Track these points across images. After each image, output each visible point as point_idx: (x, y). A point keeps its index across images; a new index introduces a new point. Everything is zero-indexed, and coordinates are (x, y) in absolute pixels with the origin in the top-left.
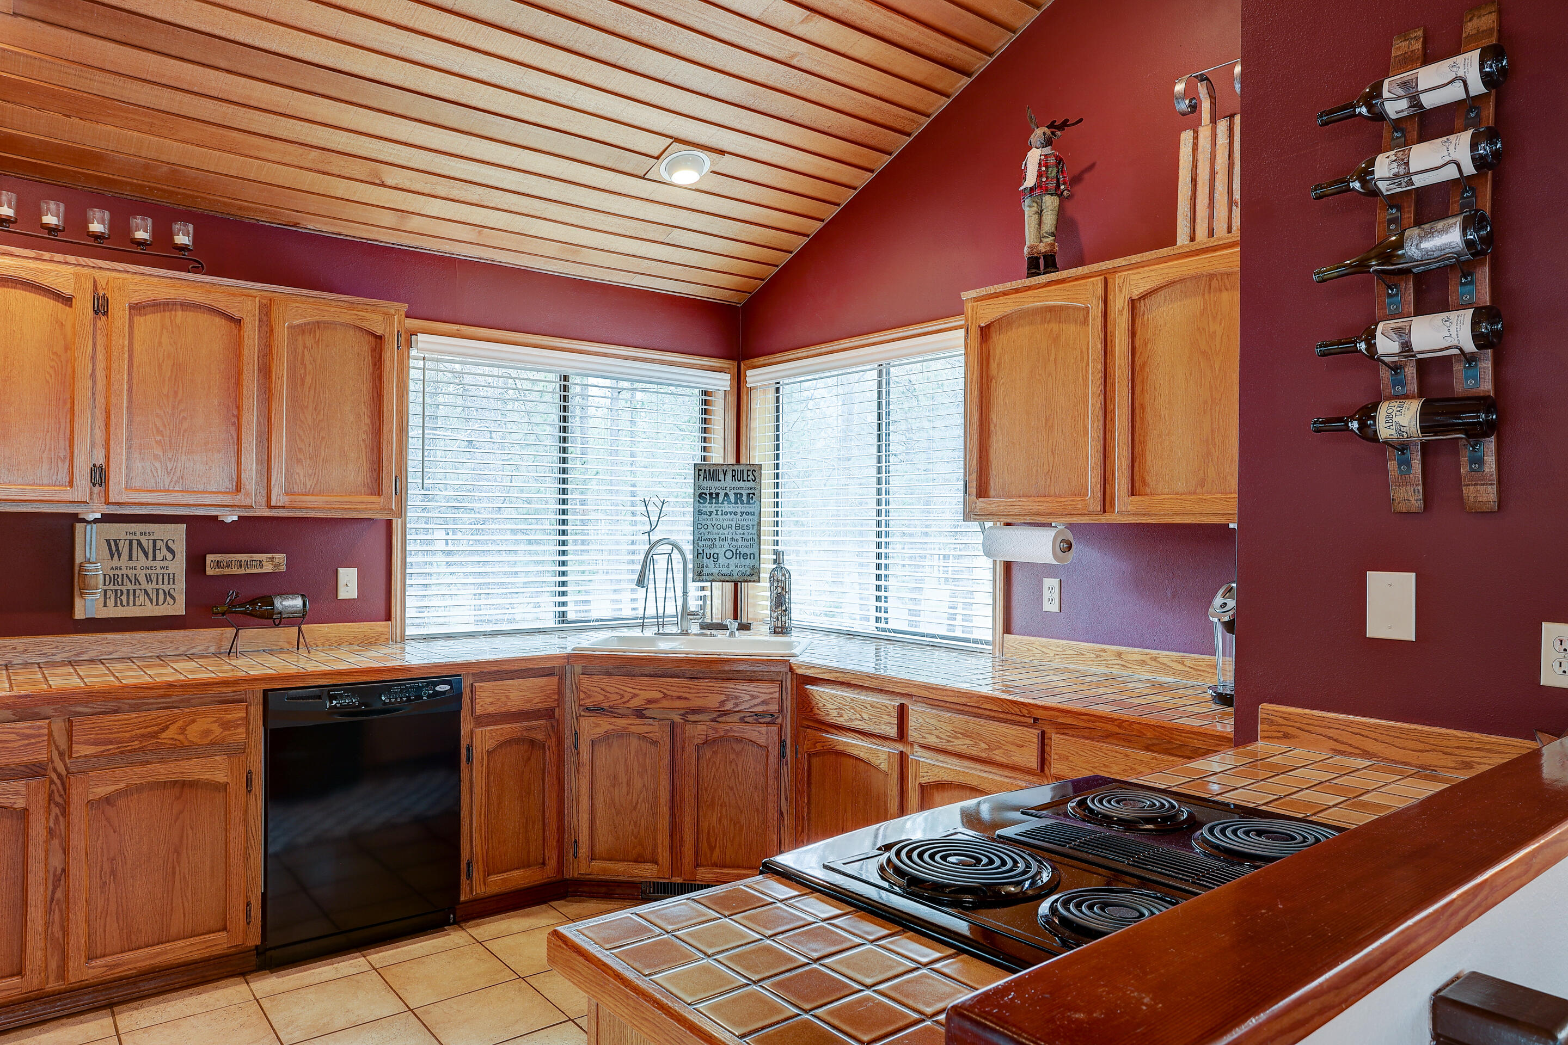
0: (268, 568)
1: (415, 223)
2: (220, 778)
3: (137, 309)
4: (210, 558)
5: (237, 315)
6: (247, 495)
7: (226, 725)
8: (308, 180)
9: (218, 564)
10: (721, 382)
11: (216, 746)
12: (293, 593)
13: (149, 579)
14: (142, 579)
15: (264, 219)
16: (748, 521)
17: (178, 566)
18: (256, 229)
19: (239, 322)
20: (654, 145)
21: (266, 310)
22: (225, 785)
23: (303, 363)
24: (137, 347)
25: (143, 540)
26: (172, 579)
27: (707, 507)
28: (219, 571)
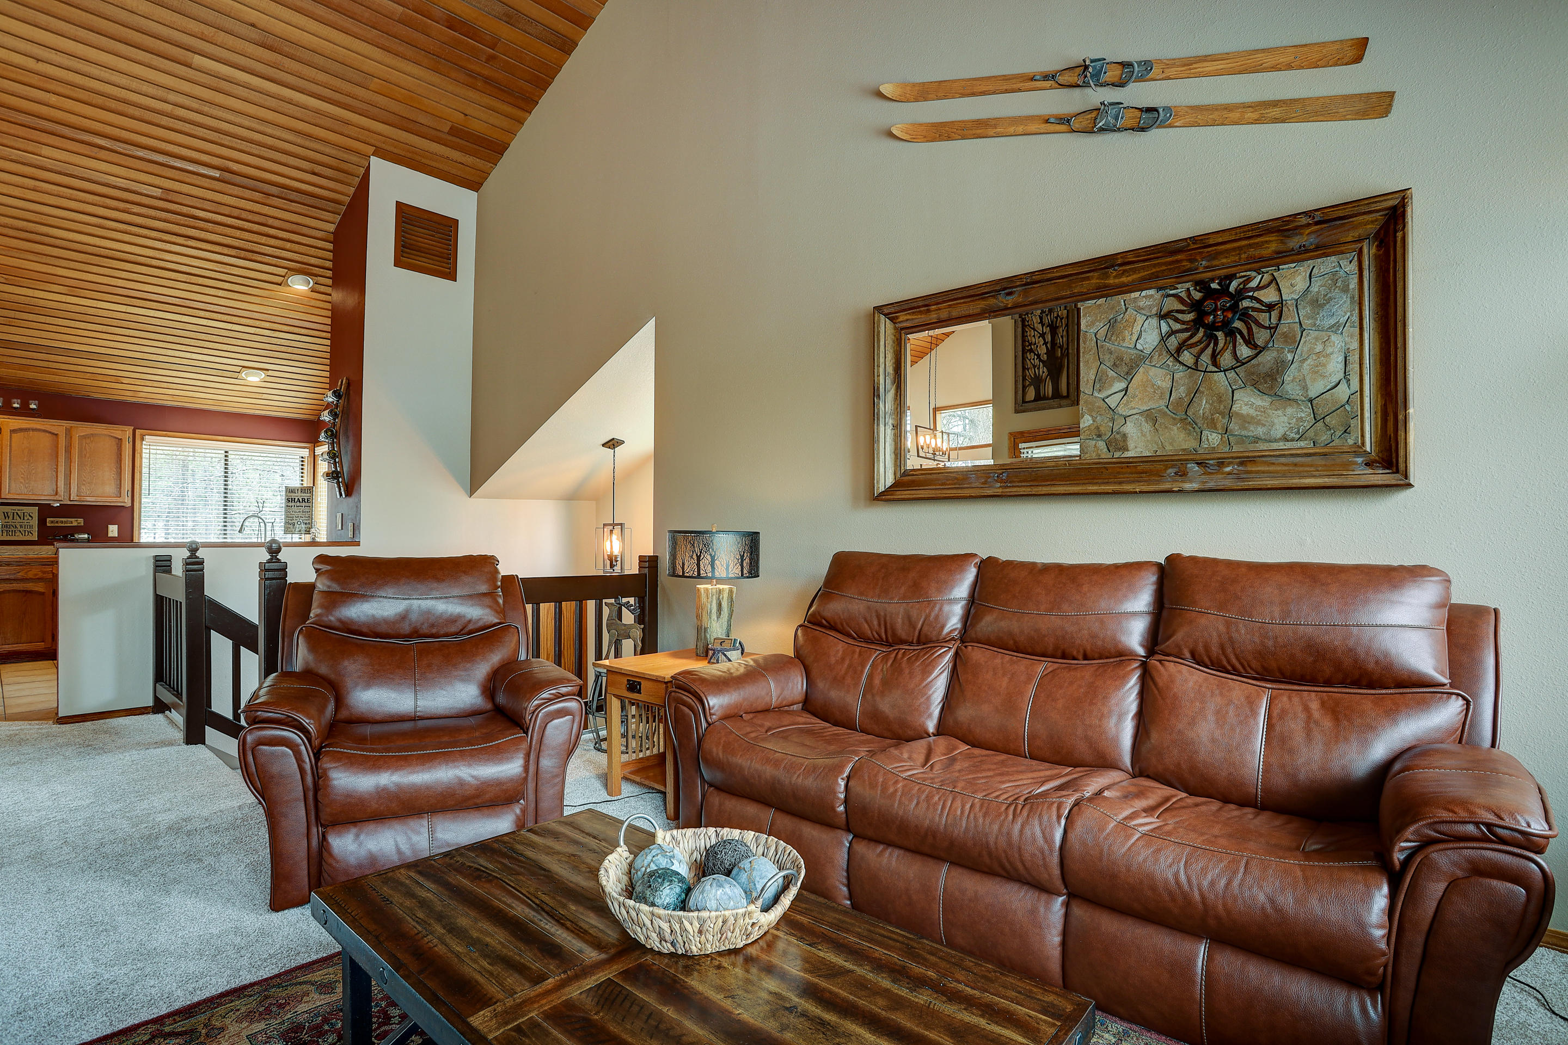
0: (75, 524)
1: (141, 394)
2: (42, 590)
3: (13, 431)
4: (48, 519)
5: (56, 432)
6: (60, 496)
7: (44, 572)
8: (89, 382)
9: (52, 522)
10: (305, 453)
11: (40, 579)
12: (84, 533)
13: (21, 526)
14: (18, 526)
15: (73, 395)
16: (307, 509)
17: (35, 522)
18: (70, 398)
19: (57, 435)
20: (238, 369)
21: (68, 432)
22: (43, 594)
23: (85, 449)
24: (13, 445)
25: (19, 512)
26: (31, 527)
27: (290, 504)
28: (52, 525)
